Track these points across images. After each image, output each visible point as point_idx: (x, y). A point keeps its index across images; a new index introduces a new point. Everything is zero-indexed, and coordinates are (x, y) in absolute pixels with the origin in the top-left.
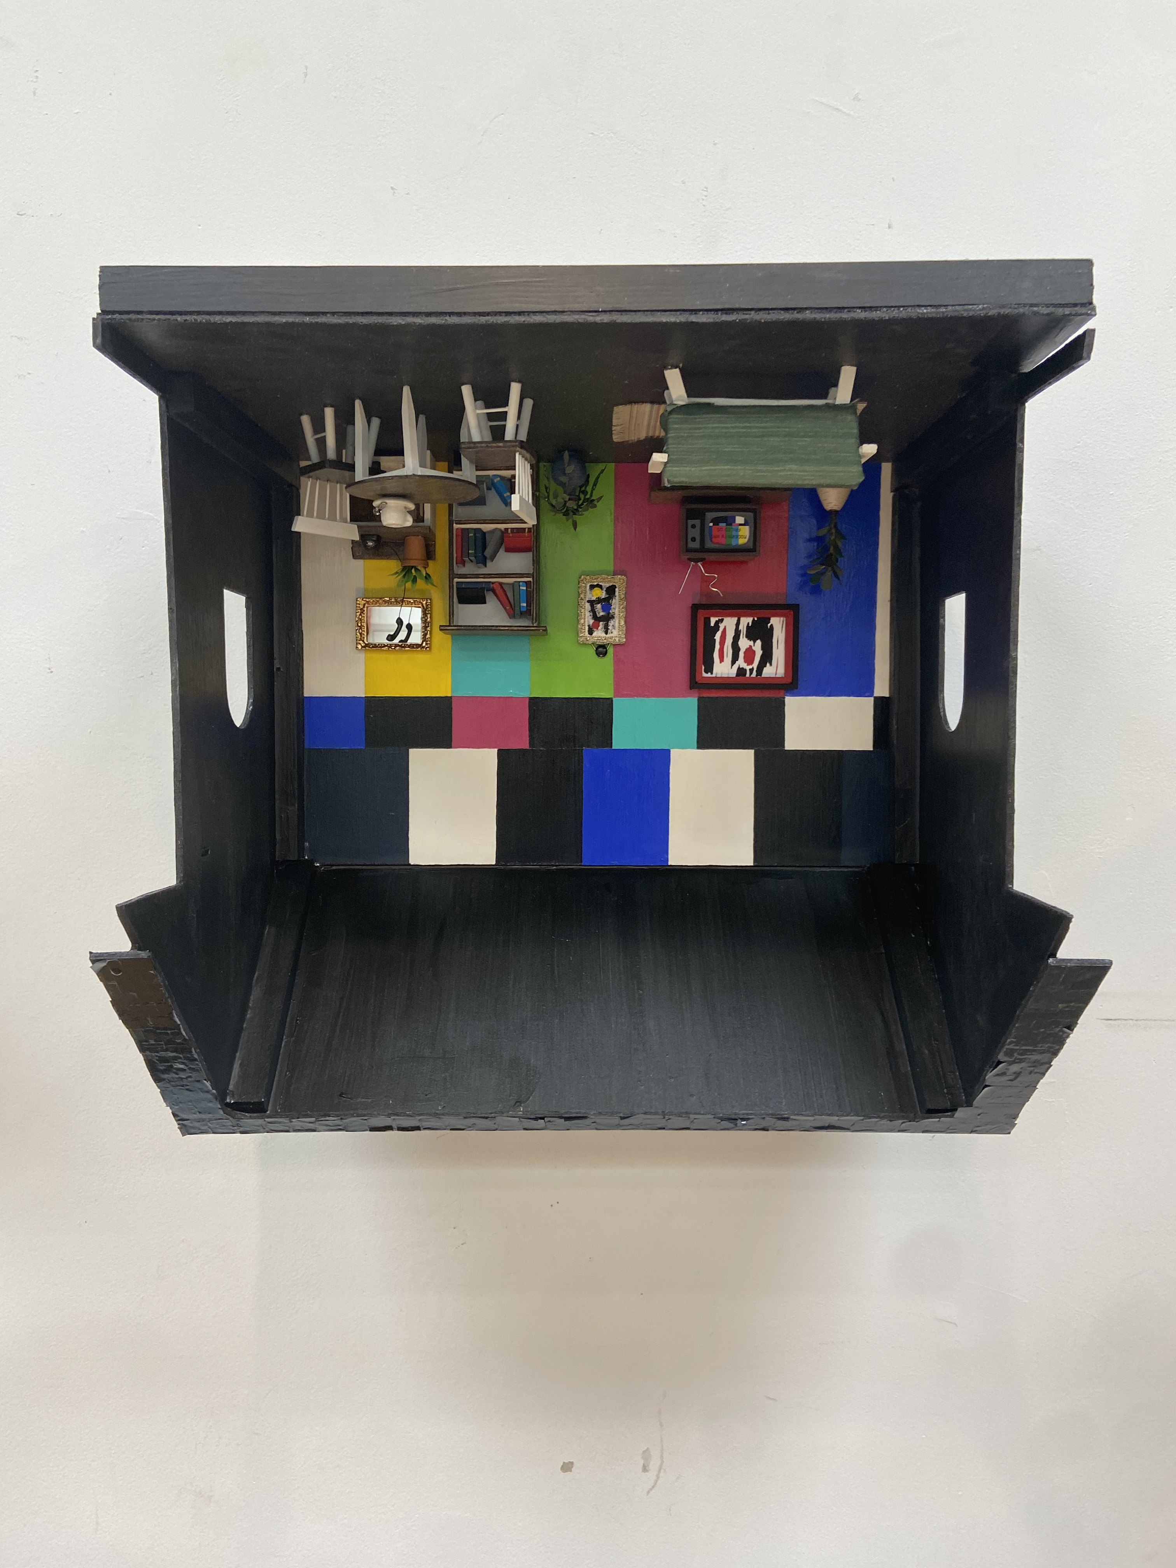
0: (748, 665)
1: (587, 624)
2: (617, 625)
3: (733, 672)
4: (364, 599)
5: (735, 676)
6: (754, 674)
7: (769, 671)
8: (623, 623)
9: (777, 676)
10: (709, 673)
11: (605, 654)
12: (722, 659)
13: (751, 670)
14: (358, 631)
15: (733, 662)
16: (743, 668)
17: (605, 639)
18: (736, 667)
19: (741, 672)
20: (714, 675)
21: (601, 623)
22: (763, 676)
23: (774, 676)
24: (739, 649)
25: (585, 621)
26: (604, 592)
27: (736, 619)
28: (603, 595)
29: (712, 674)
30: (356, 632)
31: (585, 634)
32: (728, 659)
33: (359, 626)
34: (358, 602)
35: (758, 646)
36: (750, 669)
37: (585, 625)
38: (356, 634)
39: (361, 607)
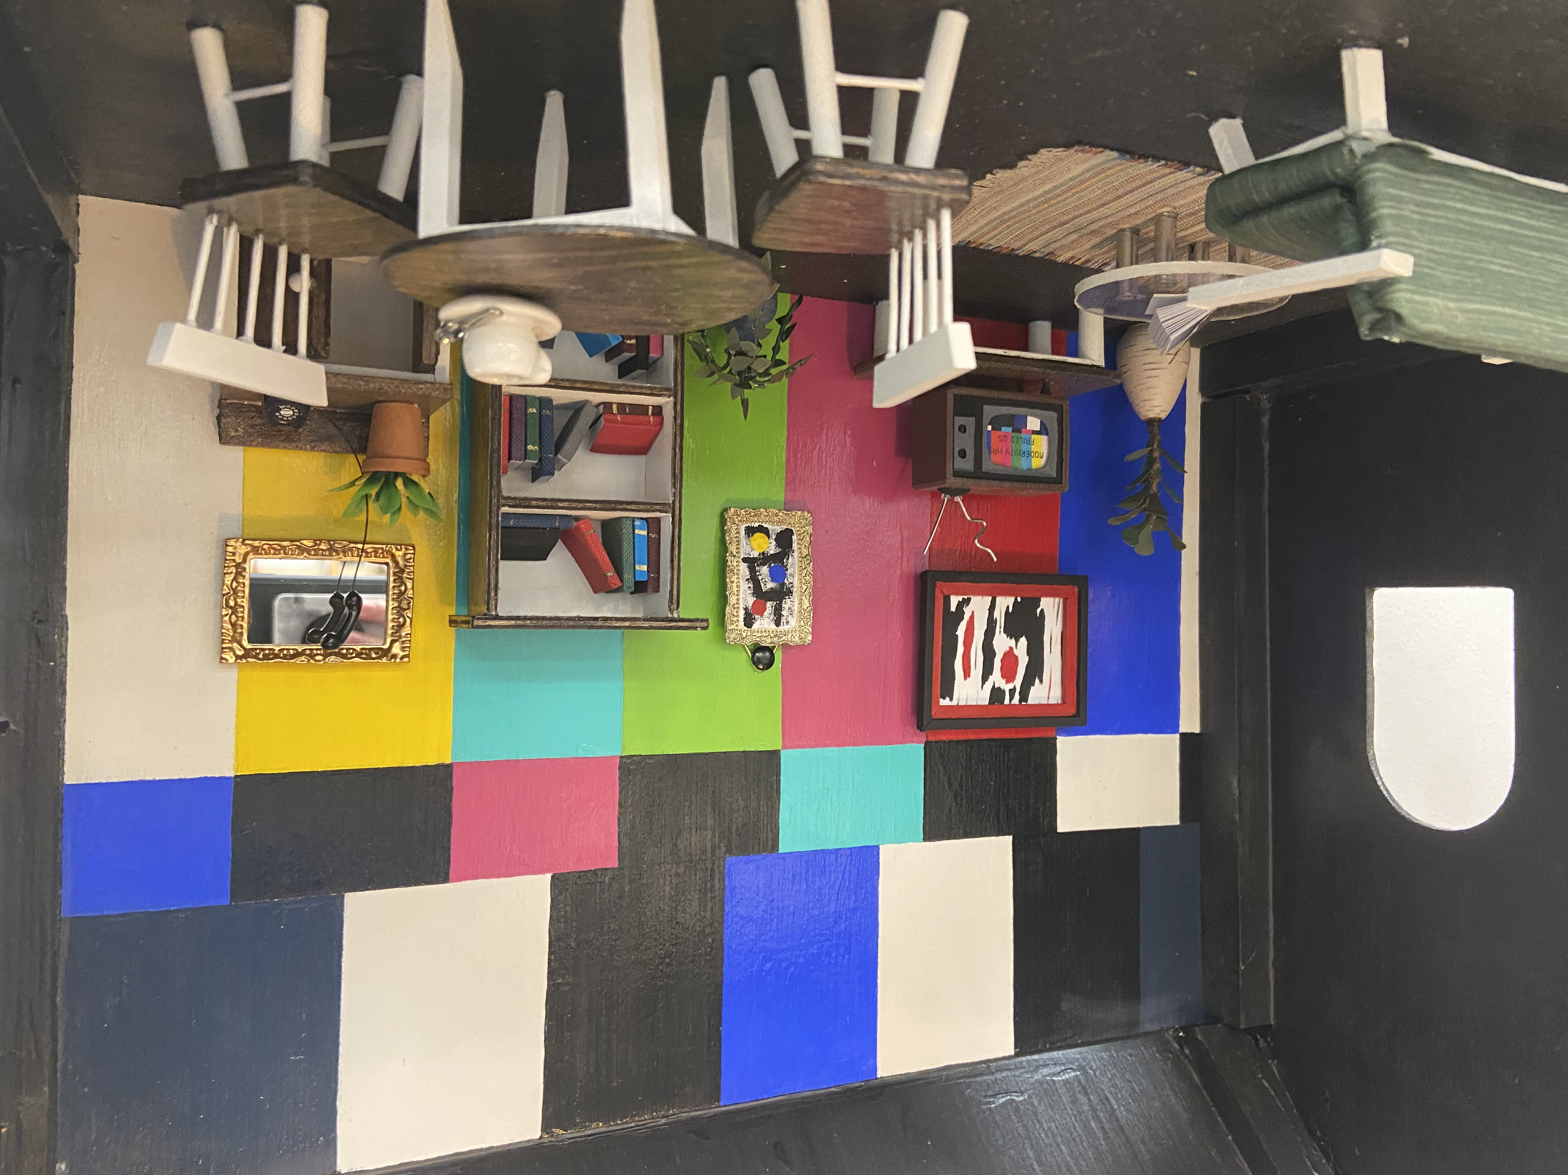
0: (1007, 682)
1: (742, 606)
2: (796, 608)
3: (982, 697)
4: (247, 542)
5: (987, 703)
6: (1016, 701)
7: (1039, 694)
8: (806, 604)
9: (1051, 702)
10: (948, 699)
11: (769, 664)
12: (967, 674)
13: (1012, 692)
14: (227, 618)
15: (985, 679)
16: (999, 688)
17: (775, 636)
18: (989, 685)
19: (997, 694)
20: (954, 703)
21: (769, 604)
22: (1029, 702)
23: (1046, 702)
24: (994, 654)
25: (738, 599)
26: (774, 543)
27: (990, 598)
28: (772, 548)
29: (951, 699)
30: (222, 622)
31: (737, 626)
32: (977, 671)
33: (231, 608)
34: (230, 549)
35: (1021, 648)
36: (1010, 690)
37: (738, 608)
38: (222, 628)
39: (239, 560)
